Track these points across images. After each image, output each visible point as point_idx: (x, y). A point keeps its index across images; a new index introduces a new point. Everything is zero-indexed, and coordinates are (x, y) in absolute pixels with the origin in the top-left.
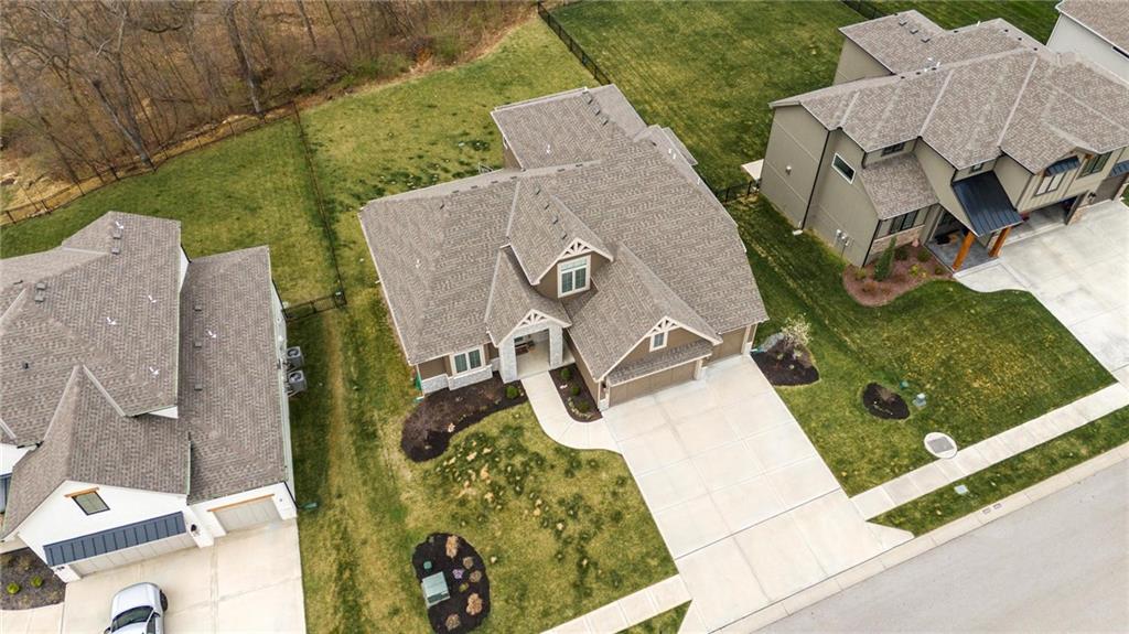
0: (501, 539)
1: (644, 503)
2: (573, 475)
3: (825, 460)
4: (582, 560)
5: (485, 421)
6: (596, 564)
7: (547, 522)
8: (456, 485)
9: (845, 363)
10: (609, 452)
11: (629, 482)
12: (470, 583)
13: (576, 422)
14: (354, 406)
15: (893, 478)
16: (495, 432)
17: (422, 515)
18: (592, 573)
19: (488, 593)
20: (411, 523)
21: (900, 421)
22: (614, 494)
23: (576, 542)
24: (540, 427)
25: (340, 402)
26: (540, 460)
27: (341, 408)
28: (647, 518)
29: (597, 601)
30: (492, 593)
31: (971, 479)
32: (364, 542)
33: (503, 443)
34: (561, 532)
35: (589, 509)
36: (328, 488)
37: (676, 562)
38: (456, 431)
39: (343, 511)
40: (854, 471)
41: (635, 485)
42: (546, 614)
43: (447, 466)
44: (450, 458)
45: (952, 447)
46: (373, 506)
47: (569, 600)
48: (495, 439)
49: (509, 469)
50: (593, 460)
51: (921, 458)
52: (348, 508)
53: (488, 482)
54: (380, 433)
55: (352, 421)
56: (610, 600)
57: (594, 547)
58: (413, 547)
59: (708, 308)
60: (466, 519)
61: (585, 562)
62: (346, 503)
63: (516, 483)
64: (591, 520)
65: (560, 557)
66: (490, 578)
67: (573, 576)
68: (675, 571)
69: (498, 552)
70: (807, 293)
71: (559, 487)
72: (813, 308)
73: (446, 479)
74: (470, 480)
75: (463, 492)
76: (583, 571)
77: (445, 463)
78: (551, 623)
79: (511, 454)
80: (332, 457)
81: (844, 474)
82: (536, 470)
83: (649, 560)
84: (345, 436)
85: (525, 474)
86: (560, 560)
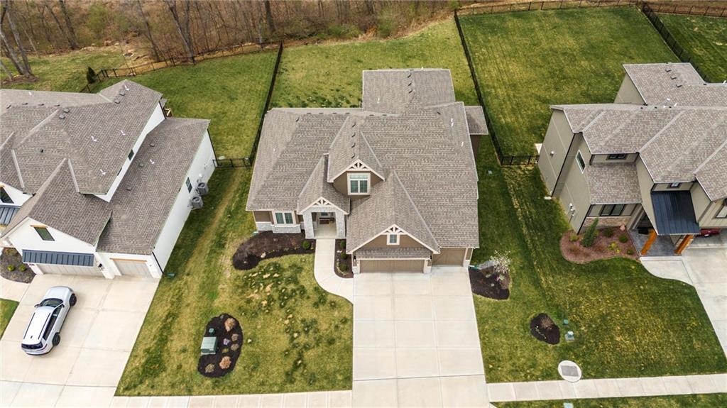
0: (259, 330)
1: (351, 339)
2: (318, 307)
3: (483, 352)
4: (298, 360)
5: (284, 258)
6: (305, 365)
7: (289, 330)
8: (250, 289)
9: (532, 294)
10: (346, 300)
11: (349, 323)
12: (230, 349)
13: (336, 275)
14: (222, 226)
15: (524, 381)
16: (286, 266)
17: (225, 301)
18: (300, 370)
19: (236, 359)
20: (217, 303)
21: (549, 345)
22: (337, 327)
23: (300, 348)
24: (313, 271)
25: (217, 221)
26: (303, 291)
27: (215, 225)
28: (349, 349)
29: (295, 388)
30: (239, 360)
31: (580, 401)
32: (188, 305)
33: (287, 274)
34: (295, 339)
35: (317, 331)
36: (185, 268)
37: (354, 383)
38: (265, 258)
39: (186, 283)
40: (499, 367)
41: (351, 326)
42: (262, 384)
43: (251, 277)
44: (255, 273)
45: (577, 375)
46: (202, 287)
47: (279, 381)
48: (284, 270)
49: (283, 290)
50: (334, 302)
51: (551, 374)
52: (189, 283)
53: (268, 294)
54: (227, 246)
55: (217, 234)
56: (303, 390)
57: (309, 355)
58: (212, 317)
59: (439, 228)
60: (246, 312)
61: (300, 362)
62: (189, 280)
63: (283, 300)
64: (315, 338)
65: (286, 354)
66: (242, 351)
67: (288, 368)
68: (350, 388)
69: (254, 338)
70: (532, 240)
71: (306, 311)
72: (531, 251)
73: (247, 285)
74: (259, 289)
75: (252, 295)
76: (296, 367)
77: (250, 275)
78: (262, 390)
79: (288, 282)
80: (196, 252)
81: (491, 366)
82: (298, 296)
83: (338, 375)
84: (209, 242)
85: (291, 296)
86: (286, 355)
